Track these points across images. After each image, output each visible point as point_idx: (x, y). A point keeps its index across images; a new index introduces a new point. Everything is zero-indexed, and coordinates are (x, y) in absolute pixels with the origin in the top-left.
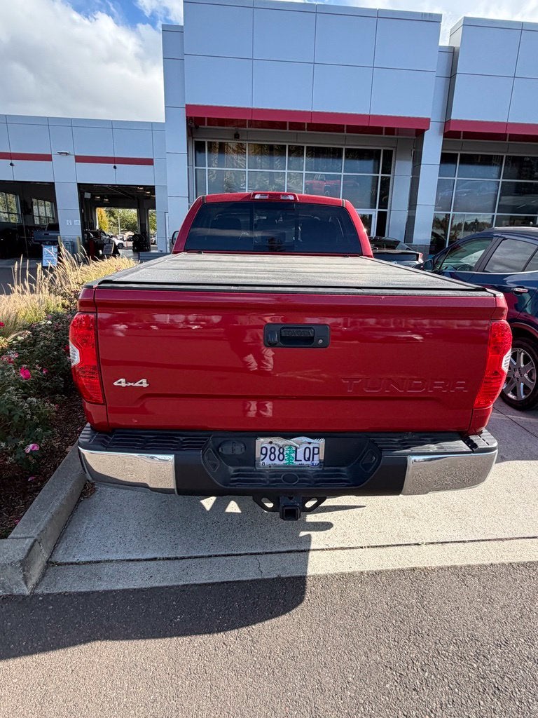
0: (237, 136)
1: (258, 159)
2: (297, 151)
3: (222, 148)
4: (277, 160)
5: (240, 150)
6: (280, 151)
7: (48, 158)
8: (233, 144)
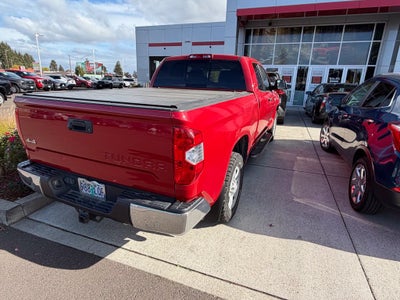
0: (270, 24)
1: (283, 37)
2: (309, 30)
3: (261, 32)
4: (295, 37)
5: (272, 32)
6: (298, 30)
7: (180, 44)
8: (268, 29)
